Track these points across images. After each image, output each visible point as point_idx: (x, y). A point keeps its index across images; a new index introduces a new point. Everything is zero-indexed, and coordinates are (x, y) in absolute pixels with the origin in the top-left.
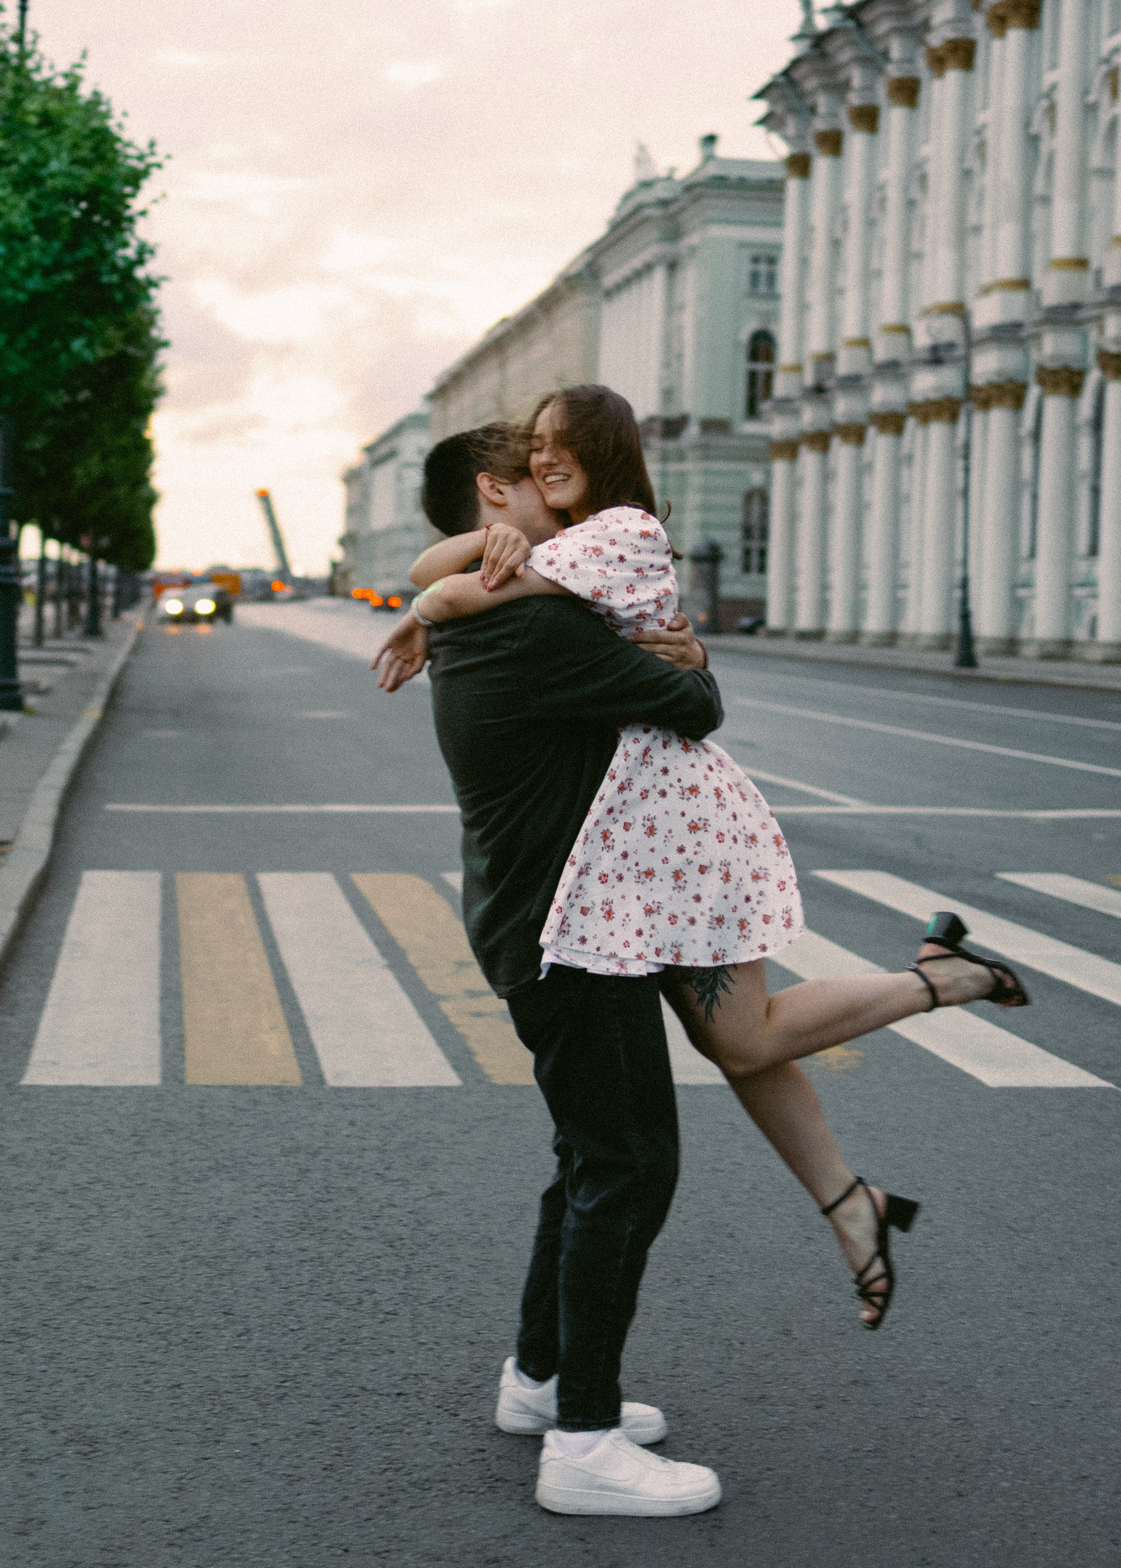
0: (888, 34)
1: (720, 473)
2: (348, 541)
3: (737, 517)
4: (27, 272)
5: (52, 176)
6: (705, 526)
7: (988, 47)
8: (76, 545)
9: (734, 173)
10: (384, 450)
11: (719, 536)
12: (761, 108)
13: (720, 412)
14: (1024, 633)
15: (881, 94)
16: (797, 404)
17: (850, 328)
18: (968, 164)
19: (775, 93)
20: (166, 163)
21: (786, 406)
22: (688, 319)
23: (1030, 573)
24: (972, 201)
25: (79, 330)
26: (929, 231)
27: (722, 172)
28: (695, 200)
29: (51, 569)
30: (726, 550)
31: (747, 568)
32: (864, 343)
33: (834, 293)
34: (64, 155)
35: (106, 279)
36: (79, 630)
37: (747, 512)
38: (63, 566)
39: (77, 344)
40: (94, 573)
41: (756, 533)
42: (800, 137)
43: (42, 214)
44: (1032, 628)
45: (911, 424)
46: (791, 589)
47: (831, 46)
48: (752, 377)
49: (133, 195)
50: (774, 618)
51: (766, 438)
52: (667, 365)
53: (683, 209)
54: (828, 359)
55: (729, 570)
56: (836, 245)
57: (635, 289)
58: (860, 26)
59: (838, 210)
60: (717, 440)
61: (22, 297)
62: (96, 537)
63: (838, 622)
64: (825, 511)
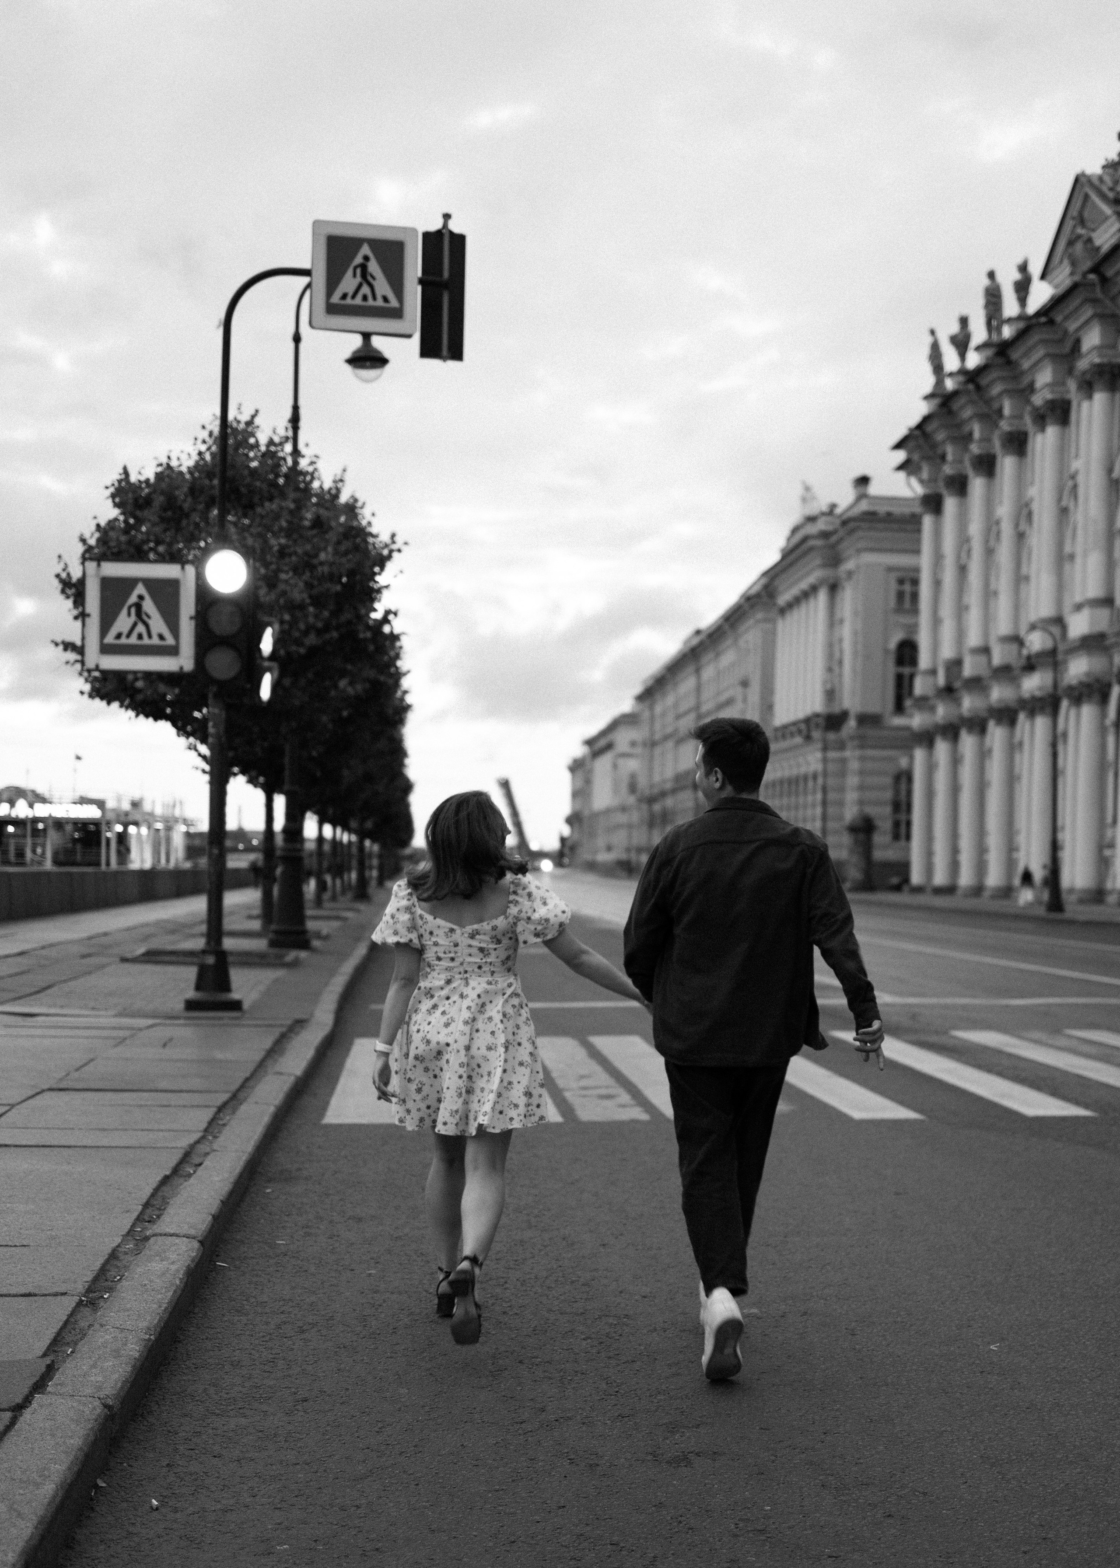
0: (1000, 394)
1: (873, 759)
2: (573, 820)
3: (888, 795)
4: (306, 633)
5: (322, 564)
6: (861, 802)
7: (1079, 405)
8: (346, 828)
9: (882, 509)
10: (602, 743)
11: (871, 811)
12: (901, 456)
13: (874, 708)
14: (1109, 885)
15: (997, 445)
16: (931, 702)
17: (974, 639)
18: (1064, 503)
19: (911, 444)
20: (404, 548)
21: (923, 703)
22: (846, 632)
23: (1114, 838)
24: (1069, 534)
25: (343, 674)
26: (1034, 557)
27: (872, 508)
28: (852, 532)
29: (327, 847)
30: (878, 823)
31: (896, 837)
32: (985, 650)
33: (961, 609)
34: (330, 549)
35: (361, 636)
36: (350, 895)
37: (897, 792)
38: (335, 843)
39: (343, 683)
40: (361, 848)
41: (904, 807)
42: (932, 480)
43: (315, 592)
44: (1114, 882)
45: (1022, 717)
46: (929, 854)
47: (956, 405)
48: (899, 678)
49: (380, 574)
50: (916, 878)
51: (908, 728)
52: (830, 670)
53: (841, 540)
54: (956, 664)
55: (881, 838)
56: (962, 570)
57: (803, 607)
58: (978, 388)
59: (964, 540)
60: (871, 732)
61: (302, 651)
62: (363, 820)
63: (965, 879)
64: (955, 789)
